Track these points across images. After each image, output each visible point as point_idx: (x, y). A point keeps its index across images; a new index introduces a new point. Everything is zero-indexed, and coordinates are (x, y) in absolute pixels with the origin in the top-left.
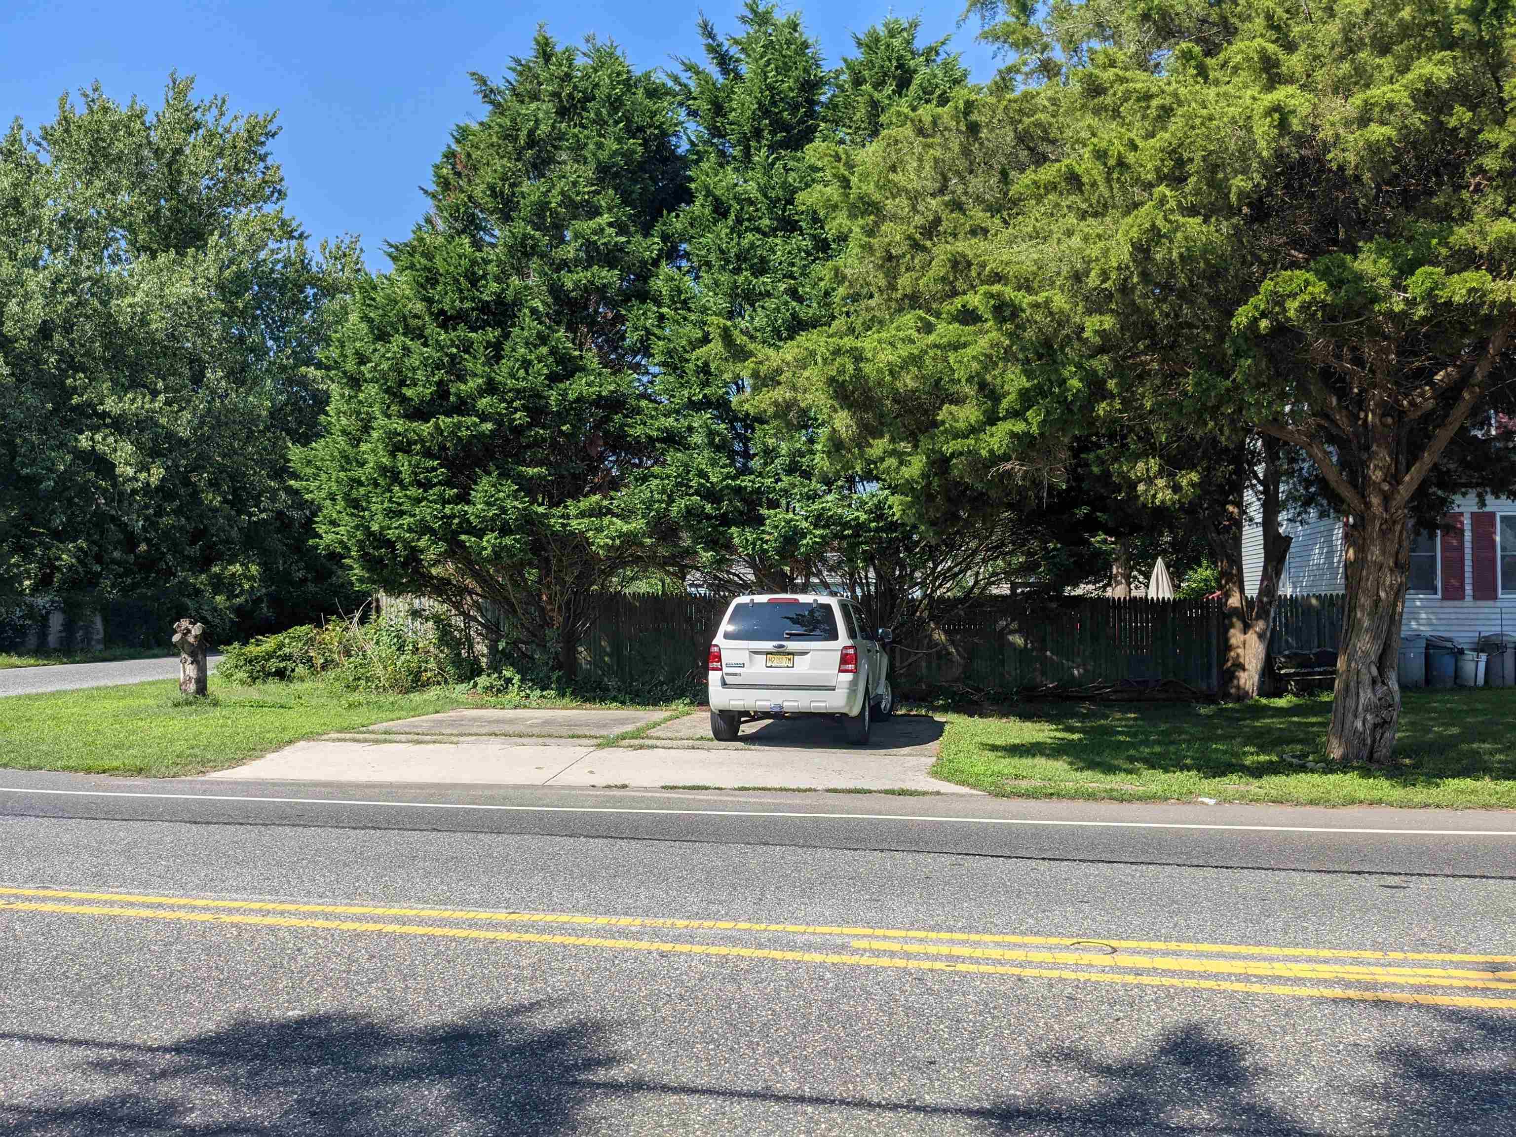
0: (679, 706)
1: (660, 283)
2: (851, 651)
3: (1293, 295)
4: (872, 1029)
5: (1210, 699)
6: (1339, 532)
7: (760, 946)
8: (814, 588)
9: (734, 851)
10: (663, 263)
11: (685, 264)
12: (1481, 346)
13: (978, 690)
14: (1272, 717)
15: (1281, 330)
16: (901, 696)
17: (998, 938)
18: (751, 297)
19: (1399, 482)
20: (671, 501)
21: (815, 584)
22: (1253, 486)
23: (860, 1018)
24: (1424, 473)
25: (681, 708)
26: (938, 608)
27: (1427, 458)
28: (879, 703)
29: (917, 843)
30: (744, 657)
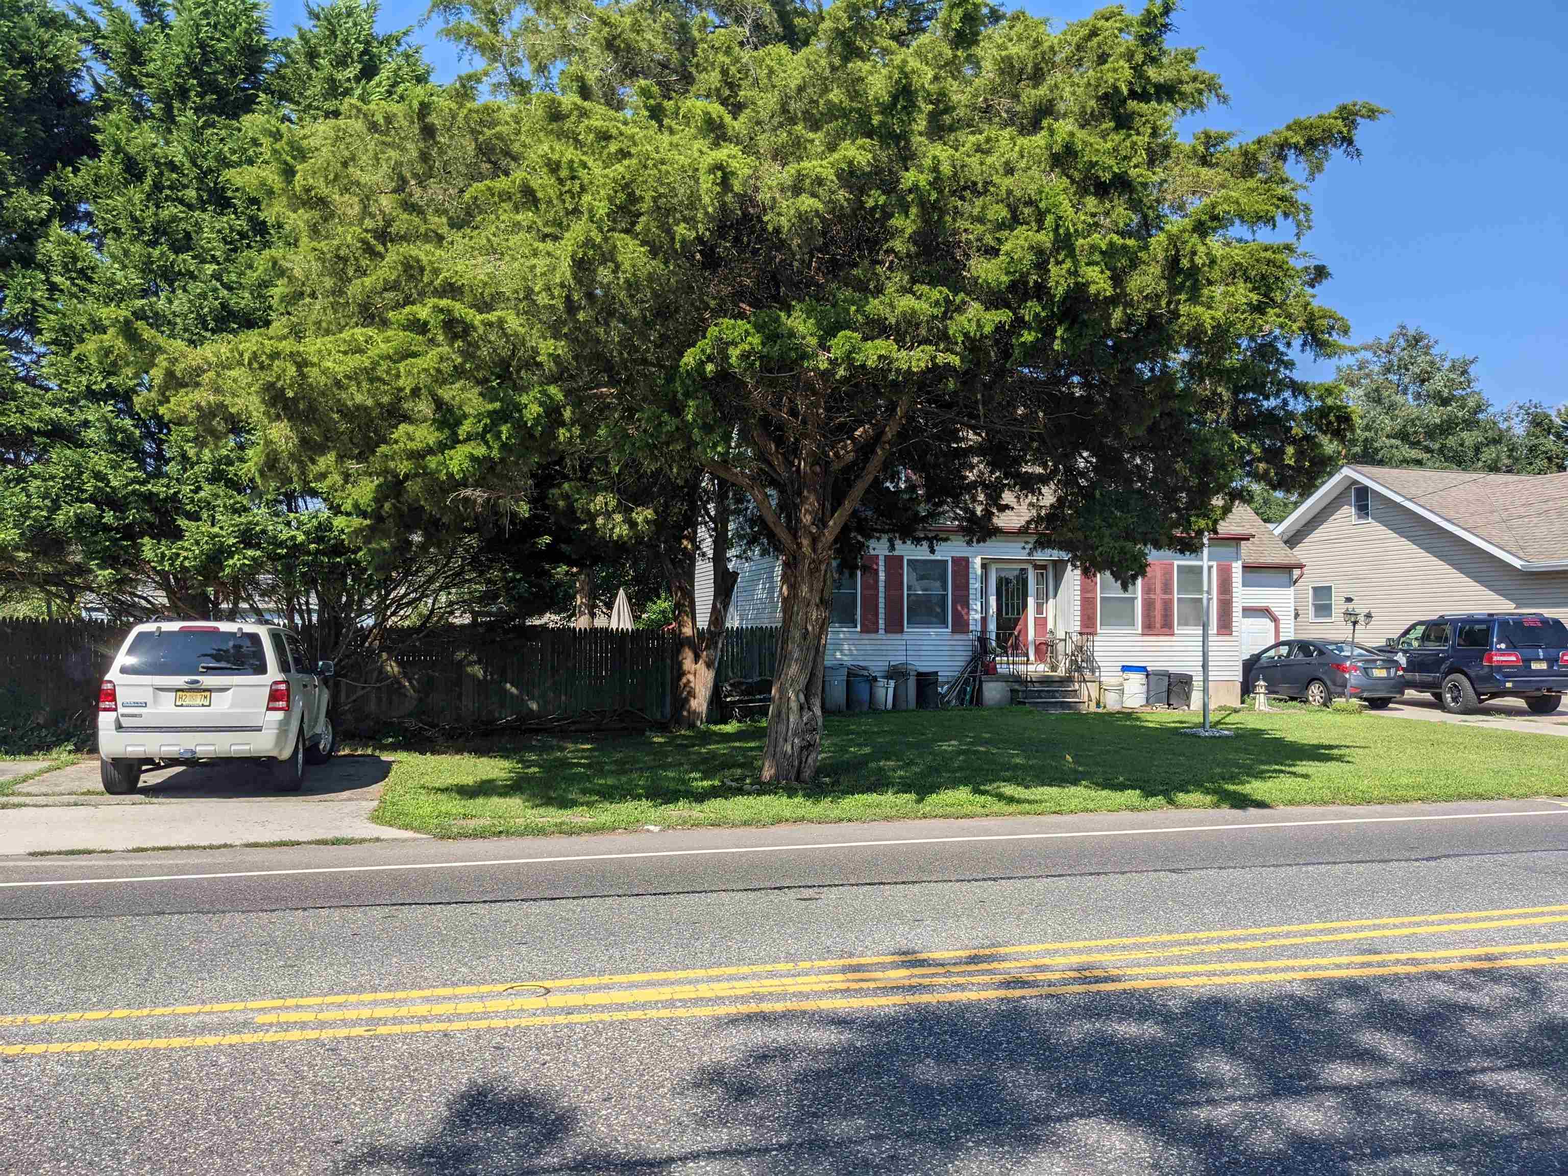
0: (62, 754)
1: (49, 246)
2: (283, 687)
3: (734, 344)
4: (271, 1114)
5: (662, 727)
6: (778, 570)
7: (140, 1035)
8: (243, 615)
9: (118, 926)
10: (56, 223)
11: (85, 229)
12: (891, 408)
13: (433, 726)
14: (718, 742)
15: (724, 375)
16: (343, 734)
17: (427, 993)
18: (170, 276)
19: (825, 525)
20: (55, 507)
21: (244, 610)
22: (706, 523)
23: (258, 1104)
24: (844, 519)
25: (64, 756)
26: (389, 637)
27: (848, 506)
28: (317, 745)
29: (348, 897)
30: (146, 695)
